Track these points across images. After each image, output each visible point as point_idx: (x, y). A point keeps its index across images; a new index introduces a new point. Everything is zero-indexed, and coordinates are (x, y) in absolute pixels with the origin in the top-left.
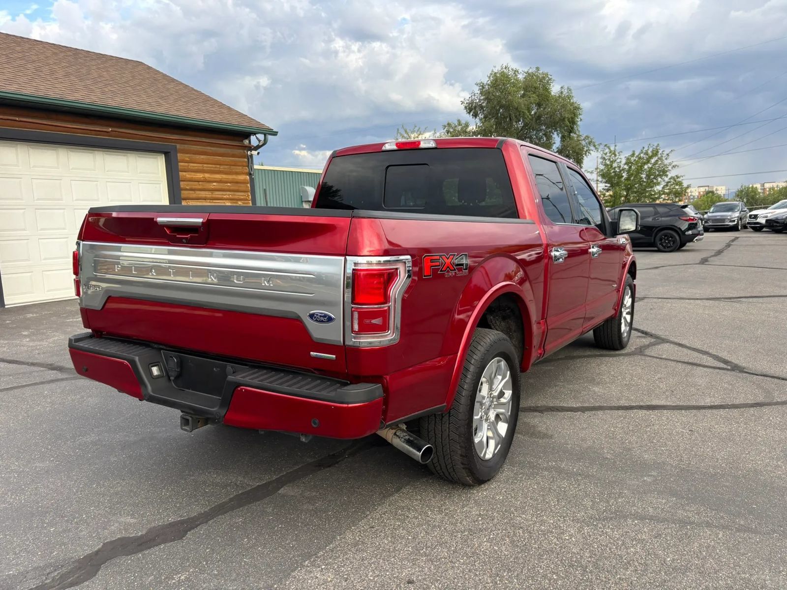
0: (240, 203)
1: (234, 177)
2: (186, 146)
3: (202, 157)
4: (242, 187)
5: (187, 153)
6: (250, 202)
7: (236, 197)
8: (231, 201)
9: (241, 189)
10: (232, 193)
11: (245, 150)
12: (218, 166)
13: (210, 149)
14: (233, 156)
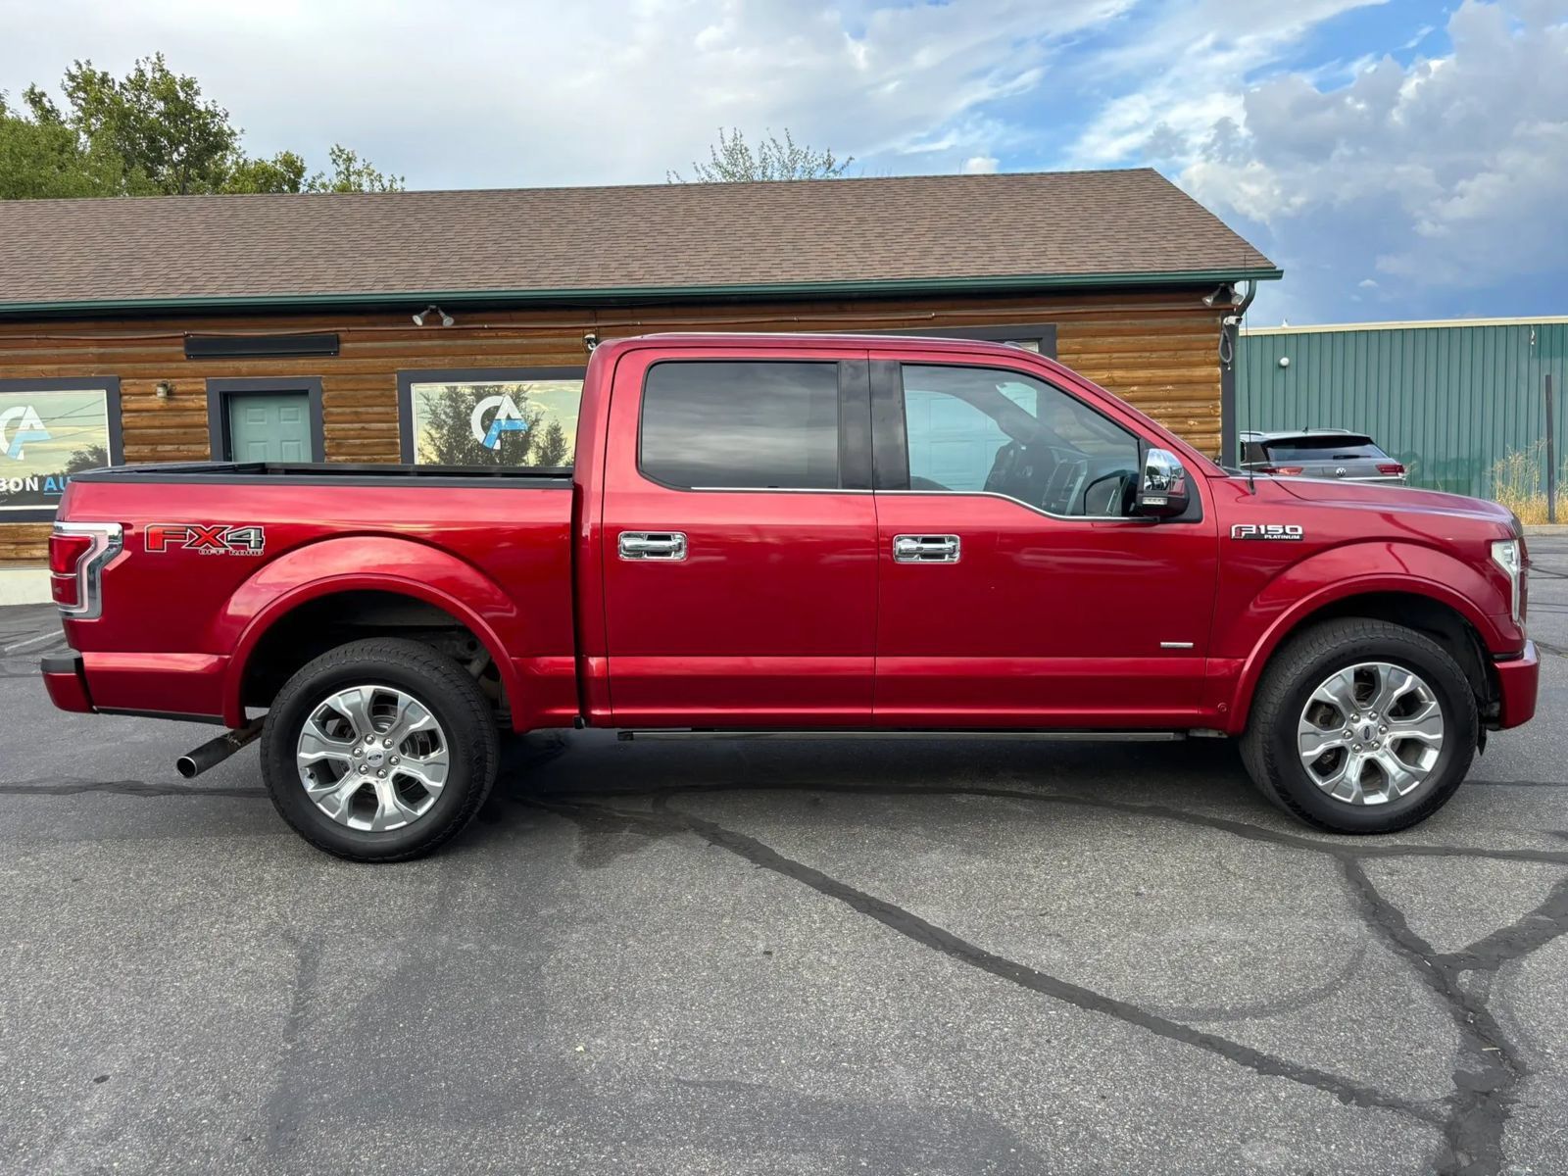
0: (1192, 423)
1: (1185, 372)
2: (1077, 323)
3: (1111, 340)
4: (1203, 391)
5: (1078, 337)
6: (1220, 419)
7: (1185, 411)
8: (1168, 420)
9: (1196, 394)
10: (1176, 404)
11: (1217, 316)
12: (1148, 354)
13: (1131, 324)
14: (1184, 331)
